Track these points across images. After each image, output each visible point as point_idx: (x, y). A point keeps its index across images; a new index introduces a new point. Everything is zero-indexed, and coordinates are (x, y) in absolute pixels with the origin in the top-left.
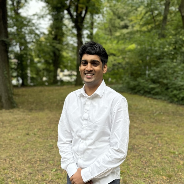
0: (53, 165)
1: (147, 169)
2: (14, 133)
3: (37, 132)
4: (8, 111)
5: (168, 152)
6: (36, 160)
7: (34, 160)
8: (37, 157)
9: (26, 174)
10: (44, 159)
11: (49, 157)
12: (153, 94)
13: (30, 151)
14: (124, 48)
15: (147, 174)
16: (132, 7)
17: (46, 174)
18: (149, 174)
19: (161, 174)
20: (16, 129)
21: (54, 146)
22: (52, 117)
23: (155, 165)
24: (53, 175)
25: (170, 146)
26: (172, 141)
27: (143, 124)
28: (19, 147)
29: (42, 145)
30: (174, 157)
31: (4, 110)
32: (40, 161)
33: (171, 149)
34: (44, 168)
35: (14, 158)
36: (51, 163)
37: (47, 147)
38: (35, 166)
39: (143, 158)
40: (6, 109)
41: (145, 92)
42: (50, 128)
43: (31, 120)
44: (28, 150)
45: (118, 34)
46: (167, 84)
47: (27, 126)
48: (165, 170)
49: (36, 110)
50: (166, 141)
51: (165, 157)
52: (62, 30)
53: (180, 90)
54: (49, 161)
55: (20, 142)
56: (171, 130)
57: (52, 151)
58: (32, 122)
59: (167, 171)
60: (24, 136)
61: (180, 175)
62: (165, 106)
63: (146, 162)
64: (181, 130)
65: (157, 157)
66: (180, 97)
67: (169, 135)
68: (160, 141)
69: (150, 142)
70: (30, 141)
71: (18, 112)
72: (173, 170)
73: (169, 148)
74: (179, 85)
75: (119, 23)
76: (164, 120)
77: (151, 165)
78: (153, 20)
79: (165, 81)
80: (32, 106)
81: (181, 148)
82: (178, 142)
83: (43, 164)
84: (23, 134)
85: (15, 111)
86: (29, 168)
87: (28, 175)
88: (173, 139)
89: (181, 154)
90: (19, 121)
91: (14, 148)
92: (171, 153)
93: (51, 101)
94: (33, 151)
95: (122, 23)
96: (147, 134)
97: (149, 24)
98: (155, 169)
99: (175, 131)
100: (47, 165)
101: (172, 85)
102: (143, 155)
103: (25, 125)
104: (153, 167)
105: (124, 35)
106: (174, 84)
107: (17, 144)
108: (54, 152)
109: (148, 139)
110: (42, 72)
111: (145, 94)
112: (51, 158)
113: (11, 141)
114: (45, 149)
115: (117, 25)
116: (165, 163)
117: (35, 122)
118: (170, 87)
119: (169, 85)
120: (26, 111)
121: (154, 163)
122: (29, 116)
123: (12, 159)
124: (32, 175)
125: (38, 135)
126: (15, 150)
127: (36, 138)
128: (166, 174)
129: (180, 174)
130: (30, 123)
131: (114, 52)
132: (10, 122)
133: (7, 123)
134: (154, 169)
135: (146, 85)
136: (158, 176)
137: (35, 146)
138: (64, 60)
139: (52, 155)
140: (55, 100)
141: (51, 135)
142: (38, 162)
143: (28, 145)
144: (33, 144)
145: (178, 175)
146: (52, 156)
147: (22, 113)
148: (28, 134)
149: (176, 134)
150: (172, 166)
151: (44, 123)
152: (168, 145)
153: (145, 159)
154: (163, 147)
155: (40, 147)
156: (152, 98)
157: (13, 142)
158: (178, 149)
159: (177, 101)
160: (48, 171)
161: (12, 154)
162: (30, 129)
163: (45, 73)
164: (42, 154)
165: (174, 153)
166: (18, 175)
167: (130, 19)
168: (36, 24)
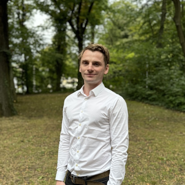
0: (41, 172)
1: (132, 176)
2: (9, 140)
3: (32, 139)
4: (7, 118)
5: (156, 159)
6: (25, 168)
7: (23, 167)
8: (27, 164)
9: (13, 181)
10: (33, 166)
11: (39, 164)
12: (150, 100)
13: (21, 158)
14: (124, 57)
15: (132, 181)
16: (131, 17)
17: (32, 182)
18: (134, 181)
19: (146, 180)
20: (13, 136)
21: (45, 153)
22: (49, 123)
23: (141, 171)
24: (39, 182)
25: (159, 153)
26: (162, 147)
27: (137, 130)
28: (12, 154)
29: (33, 153)
30: (162, 164)
31: (4, 118)
32: (29, 168)
33: (160, 155)
34: (32, 175)
35: (4, 165)
36: (39, 171)
37: (38, 154)
38: (23, 173)
39: (131, 165)
40: (6, 116)
41: (143, 98)
42: (45, 135)
43: (28, 127)
44: (19, 157)
45: (118, 43)
46: (163, 91)
47: (23, 133)
48: (150, 177)
49: (35, 117)
50: (157, 147)
51: (153, 163)
52: (65, 40)
53: (176, 96)
54: (38, 168)
55: (13, 149)
56: (163, 136)
57: (42, 158)
58: (29, 129)
59: (152, 177)
60: (19, 143)
61: (164, 182)
62: (161, 112)
63: (133, 168)
64: (173, 136)
65: (144, 163)
66: (176, 103)
67: (160, 141)
68: (150, 147)
69: (140, 148)
70: (23, 148)
71: (18, 119)
72: (158, 176)
73: (158, 154)
74: (175, 92)
75: (119, 33)
76: (158, 125)
77: (137, 172)
78: (151, 30)
79: (162, 88)
80: (33, 113)
81: (170, 154)
82: (168, 148)
83: (31, 172)
84: (18, 141)
85: (15, 118)
86: (17, 175)
87: (14, 182)
88: (163, 145)
89: (169, 160)
90: (17, 128)
91: (6, 156)
92: (159, 159)
93: (51, 107)
94: (24, 158)
95: (122, 33)
96: (139, 140)
97: (147, 33)
98: (141, 176)
99: (167, 137)
100: (34, 172)
101: (167, 92)
102: (131, 162)
103: (21, 132)
104: (138, 174)
105: (124, 45)
106: (170, 90)
107: (11, 151)
108: (44, 159)
109: (139, 145)
110: (47, 79)
111: (143, 100)
112: (40, 165)
113: (6, 148)
114: (36, 157)
115: (117, 35)
116: (151, 169)
117: (32, 129)
118: (167, 93)
119: (165, 91)
120: (25, 118)
121: (141, 170)
122: (27, 123)
123: (3, 167)
124: (18, 182)
125: (32, 142)
126: (7, 157)
127: (30, 145)
128: (151, 180)
129: (165, 180)
130: (27, 130)
131: (114, 60)
132: (8, 129)
133: (5, 130)
134: (139, 176)
135: (143, 92)
136: (142, 183)
137: (27, 153)
138: (67, 68)
139: (42, 162)
140: (56, 107)
141: (45, 142)
142: (27, 169)
143: (20, 153)
144: (25, 151)
145: (162, 181)
146: (41, 164)
147: (20, 121)
148: (22, 141)
149: (168, 140)
150: (158, 173)
151: (40, 130)
152: (157, 151)
153: (132, 165)
154: (152, 154)
155: (32, 154)
156: (149, 104)
157: (7, 149)
158: (167, 155)
159: (173, 107)
160: (35, 178)
161: (3, 161)
162: (26, 136)
163: (50, 81)
164: (32, 162)
165: (162, 159)
166: (6, 182)
167: (129, 28)
168: (40, 35)
